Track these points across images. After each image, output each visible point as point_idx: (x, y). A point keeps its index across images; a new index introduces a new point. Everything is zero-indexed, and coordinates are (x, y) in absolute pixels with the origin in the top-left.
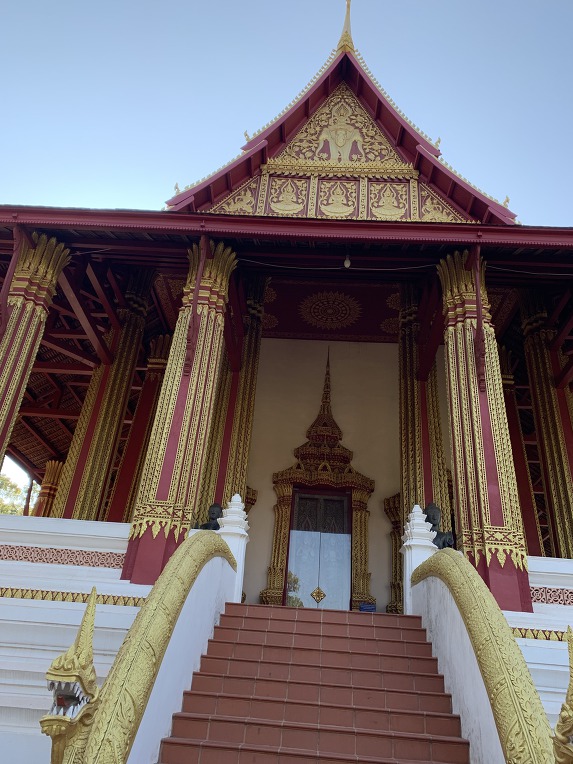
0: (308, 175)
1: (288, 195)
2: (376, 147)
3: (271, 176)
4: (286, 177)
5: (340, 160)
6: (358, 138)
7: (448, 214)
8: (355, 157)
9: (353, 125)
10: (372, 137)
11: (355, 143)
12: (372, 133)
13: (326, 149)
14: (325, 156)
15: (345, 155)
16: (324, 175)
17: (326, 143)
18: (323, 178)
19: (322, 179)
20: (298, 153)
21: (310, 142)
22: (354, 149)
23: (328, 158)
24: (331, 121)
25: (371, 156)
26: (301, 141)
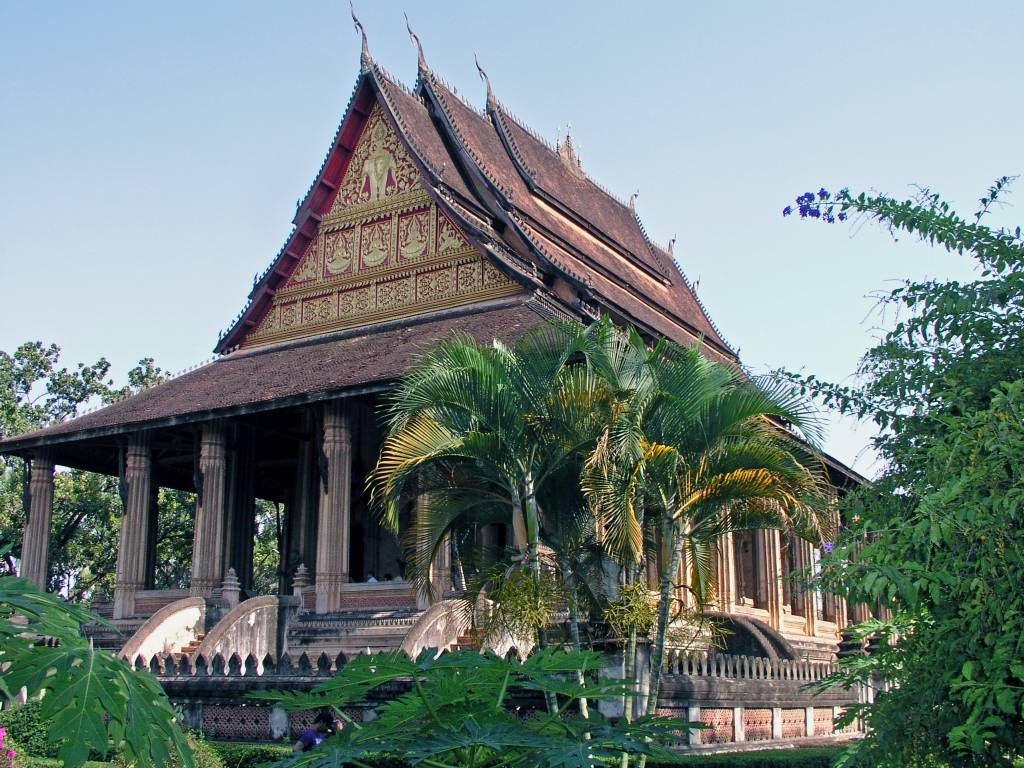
0: (353, 223)
1: (339, 252)
2: (406, 172)
3: (326, 233)
4: (338, 230)
5: (378, 196)
6: (392, 164)
7: (459, 239)
8: (389, 189)
9: (388, 148)
10: (404, 160)
11: (390, 172)
12: (402, 155)
13: (367, 188)
14: (366, 195)
15: (382, 192)
16: (364, 221)
17: (368, 179)
18: (365, 224)
19: (363, 226)
20: (345, 198)
21: (355, 182)
22: (390, 182)
23: (369, 197)
24: (371, 149)
25: (402, 185)
26: (348, 182)
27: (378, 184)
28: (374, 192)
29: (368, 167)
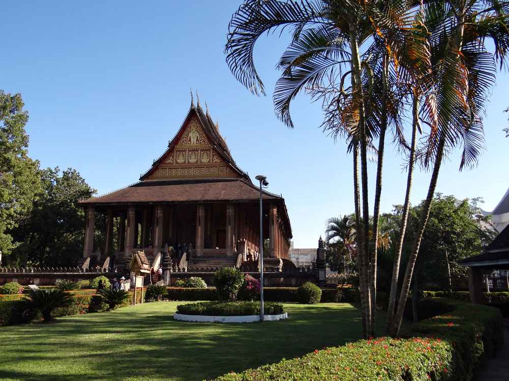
0: (186, 150)
1: (181, 157)
3: (176, 151)
4: (181, 151)
6: (198, 135)
7: (219, 160)
8: (197, 142)
9: (197, 130)
10: (202, 135)
11: (197, 137)
14: (190, 142)
15: (195, 142)
17: (190, 138)
19: (189, 151)
20: (183, 142)
21: (186, 138)
22: (197, 140)
24: (191, 129)
25: (201, 142)
26: (183, 137)
27: (194, 140)
28: (192, 142)
29: (190, 135)
